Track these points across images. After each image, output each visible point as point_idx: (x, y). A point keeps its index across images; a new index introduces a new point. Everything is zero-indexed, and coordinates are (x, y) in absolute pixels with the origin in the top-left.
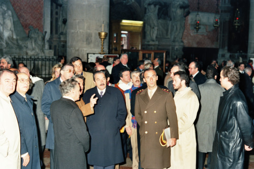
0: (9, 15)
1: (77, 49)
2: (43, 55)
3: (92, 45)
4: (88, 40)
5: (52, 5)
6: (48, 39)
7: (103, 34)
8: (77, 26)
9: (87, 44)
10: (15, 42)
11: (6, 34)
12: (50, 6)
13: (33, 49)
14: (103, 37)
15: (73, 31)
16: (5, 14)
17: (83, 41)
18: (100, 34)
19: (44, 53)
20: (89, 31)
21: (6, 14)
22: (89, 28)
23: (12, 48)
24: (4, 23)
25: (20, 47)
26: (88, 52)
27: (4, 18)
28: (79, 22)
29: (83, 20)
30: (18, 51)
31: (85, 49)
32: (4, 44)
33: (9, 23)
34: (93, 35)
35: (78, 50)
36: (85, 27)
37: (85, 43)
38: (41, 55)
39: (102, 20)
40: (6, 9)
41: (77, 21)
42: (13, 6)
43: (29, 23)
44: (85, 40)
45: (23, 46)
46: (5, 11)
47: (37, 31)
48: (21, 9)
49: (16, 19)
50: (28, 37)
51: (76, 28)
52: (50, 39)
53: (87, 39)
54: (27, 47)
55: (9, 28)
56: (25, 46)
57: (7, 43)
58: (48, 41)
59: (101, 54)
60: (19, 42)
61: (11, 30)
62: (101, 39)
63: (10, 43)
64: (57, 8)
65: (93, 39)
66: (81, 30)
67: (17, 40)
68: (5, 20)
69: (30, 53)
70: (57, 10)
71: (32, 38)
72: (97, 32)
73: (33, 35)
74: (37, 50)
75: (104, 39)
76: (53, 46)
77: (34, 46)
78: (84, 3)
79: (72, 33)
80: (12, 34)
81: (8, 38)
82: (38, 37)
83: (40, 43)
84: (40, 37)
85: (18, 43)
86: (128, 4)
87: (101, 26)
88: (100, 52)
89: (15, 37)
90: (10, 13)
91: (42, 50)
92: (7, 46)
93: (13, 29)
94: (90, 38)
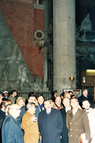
0: (24, 70)
1: (58, 87)
3: (66, 84)
5: (48, 63)
7: (72, 78)
8: (58, 74)
9: (63, 84)
10: (28, 84)
11: (23, 80)
12: (47, 64)
13: (37, 88)
14: (72, 80)
15: (56, 77)
16: (22, 69)
17: (61, 82)
18: (70, 78)
19: (43, 89)
20: (64, 77)
21: (23, 69)
22: (64, 75)
23: (26, 87)
24: (22, 74)
25: (30, 87)
26: (64, 88)
27: (22, 72)
28: (59, 72)
29: (61, 71)
30: (29, 88)
31: (62, 87)
32: (22, 85)
33: (24, 74)
34: (67, 79)
35: (59, 87)
36: (62, 75)
37: (62, 83)
38: (41, 91)
39: (72, 70)
40: (23, 67)
41: (58, 71)
42: (27, 65)
43: (36, 73)
44: (62, 82)
46: (22, 68)
47: (39, 78)
48: (32, 66)
49: (28, 72)
51: (57, 75)
52: (47, 82)
53: (63, 81)
54: (34, 87)
55: (24, 77)
56: (33, 86)
57: (23, 85)
59: (71, 89)
60: (30, 84)
61: (25, 78)
62: (71, 81)
63: (25, 85)
64: (50, 65)
65: (67, 81)
66: (60, 77)
67: (28, 83)
68: (22, 73)
71: (36, 81)
72: (69, 77)
73: (37, 80)
74: (39, 88)
75: (73, 81)
76: (49, 86)
77: (37, 86)
78: (61, 62)
79: (56, 78)
80: (26, 80)
81: (24, 82)
83: (40, 84)
85: (29, 84)
86: (90, 60)
87: (71, 74)
88: (71, 88)
89: (27, 81)
90: (25, 68)
91: (42, 88)
92: (23, 86)
94: (65, 81)
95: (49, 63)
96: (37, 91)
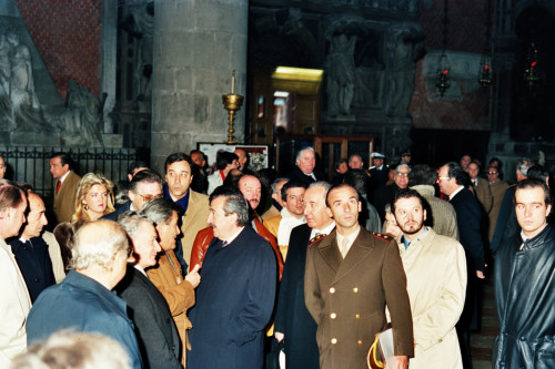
0: (23, 57)
1: (174, 132)
2: (98, 145)
3: (208, 124)
4: (199, 112)
5: (119, 35)
6: (111, 110)
7: (233, 99)
8: (176, 82)
9: (196, 121)
10: (37, 117)
11: (17, 99)
12: (115, 38)
13: (77, 133)
14: (232, 106)
15: (165, 92)
16: (15, 54)
17: (189, 116)
18: (225, 100)
19: (101, 141)
20: (201, 92)
21: (18, 56)
22: (201, 85)
23: (30, 130)
24: (12, 74)
25: (47, 129)
26: (198, 139)
27: (12, 64)
28: (178, 73)
29: (188, 67)
30: (42, 136)
31: (192, 133)
32: (12, 121)
33: (23, 75)
34: (211, 101)
35: (176, 135)
36: (194, 84)
37: (192, 119)
38: (95, 146)
39: (230, 68)
40: (16, 44)
41: (176, 70)
42: (33, 38)
43: (69, 74)
44: (192, 112)
45: (54, 125)
46: (15, 48)
47: (85, 93)
48: (51, 44)
49: (39, 66)
50: (67, 106)
51: (172, 84)
52: (114, 109)
53: (197, 111)
54: (63, 129)
55: (23, 87)
56: (58, 126)
57: (19, 120)
58: (110, 115)
59: (227, 144)
60: (46, 116)
61: (27, 89)
62: (229, 110)
63: (25, 119)
64: (131, 41)
65: (210, 110)
66: (183, 91)
67: (41, 112)
68: (14, 69)
69: (71, 141)
70: (130, 46)
71: (75, 107)
72: (220, 95)
73: (76, 102)
74: (86, 135)
75: (235, 110)
76: (121, 127)
77: (78, 125)
78: (190, 30)
79: (164, 97)
80: (31, 99)
81: (22, 107)
82: (89, 105)
83: (91, 118)
84: (93, 106)
85: (42, 118)
87: (228, 82)
88: (226, 139)
89: (36, 106)
90: (26, 51)
91: (98, 135)
92: (18, 126)
93: (32, 88)
94: (203, 109)
95: (125, 34)
96: (77, 146)
